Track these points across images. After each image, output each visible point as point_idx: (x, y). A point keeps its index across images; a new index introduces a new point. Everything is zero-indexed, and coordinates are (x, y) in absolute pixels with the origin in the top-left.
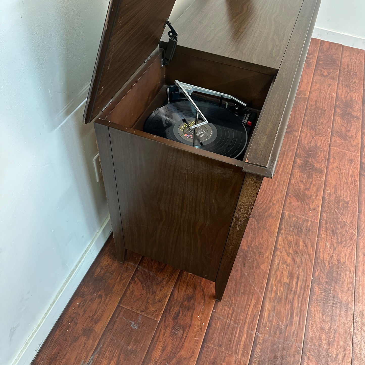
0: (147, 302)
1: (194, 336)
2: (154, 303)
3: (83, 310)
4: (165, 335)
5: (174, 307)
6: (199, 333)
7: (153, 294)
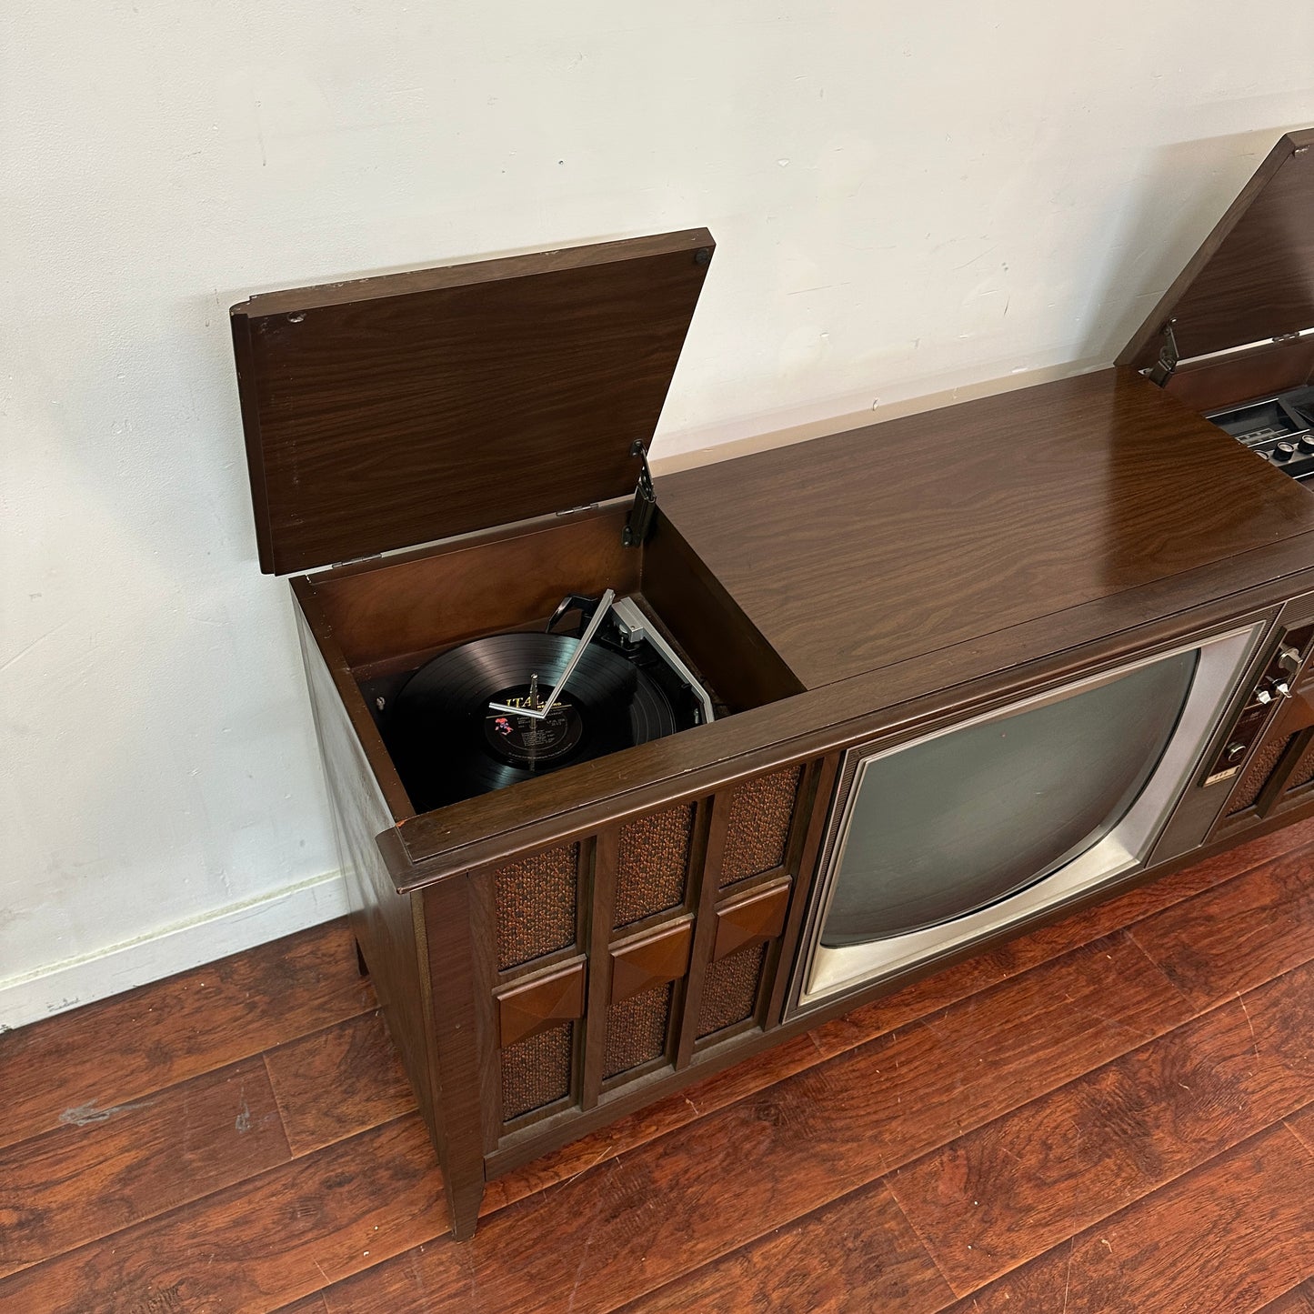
0: (315, 1099)
1: (320, 1258)
2: (326, 1114)
3: (197, 1005)
4: (274, 1199)
5: (353, 1160)
6: (339, 1263)
7: (345, 1092)
